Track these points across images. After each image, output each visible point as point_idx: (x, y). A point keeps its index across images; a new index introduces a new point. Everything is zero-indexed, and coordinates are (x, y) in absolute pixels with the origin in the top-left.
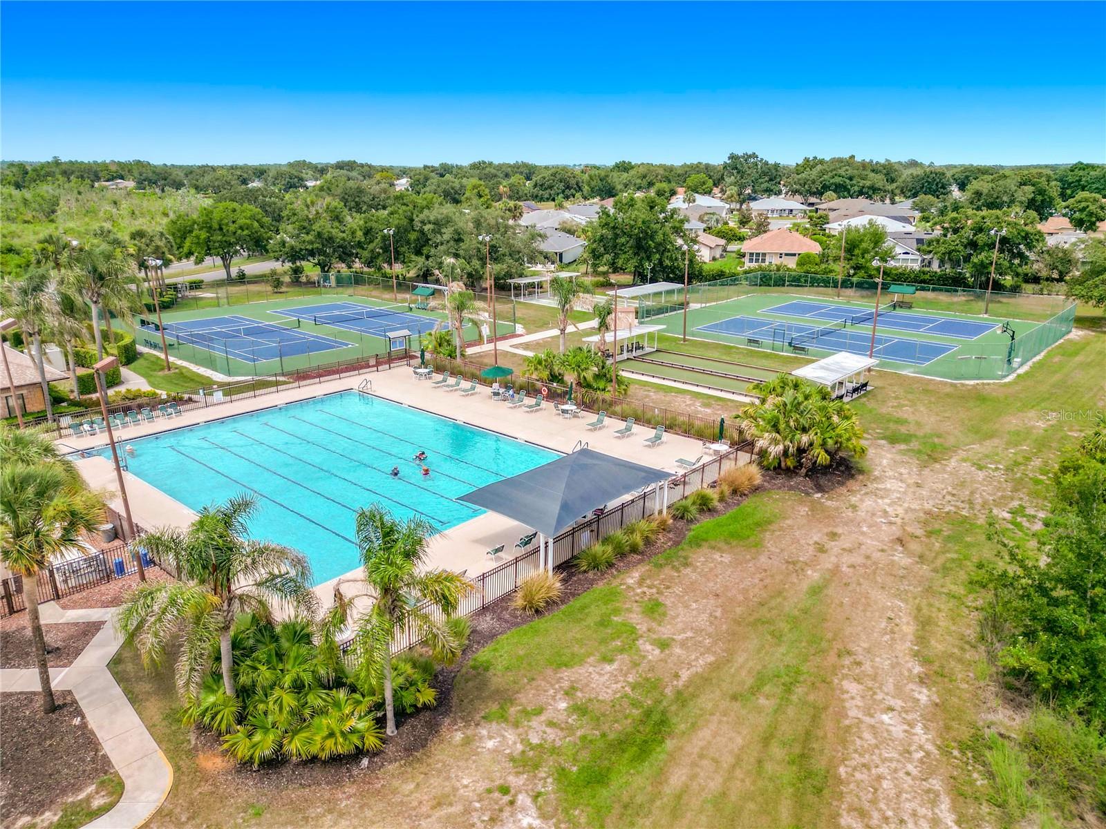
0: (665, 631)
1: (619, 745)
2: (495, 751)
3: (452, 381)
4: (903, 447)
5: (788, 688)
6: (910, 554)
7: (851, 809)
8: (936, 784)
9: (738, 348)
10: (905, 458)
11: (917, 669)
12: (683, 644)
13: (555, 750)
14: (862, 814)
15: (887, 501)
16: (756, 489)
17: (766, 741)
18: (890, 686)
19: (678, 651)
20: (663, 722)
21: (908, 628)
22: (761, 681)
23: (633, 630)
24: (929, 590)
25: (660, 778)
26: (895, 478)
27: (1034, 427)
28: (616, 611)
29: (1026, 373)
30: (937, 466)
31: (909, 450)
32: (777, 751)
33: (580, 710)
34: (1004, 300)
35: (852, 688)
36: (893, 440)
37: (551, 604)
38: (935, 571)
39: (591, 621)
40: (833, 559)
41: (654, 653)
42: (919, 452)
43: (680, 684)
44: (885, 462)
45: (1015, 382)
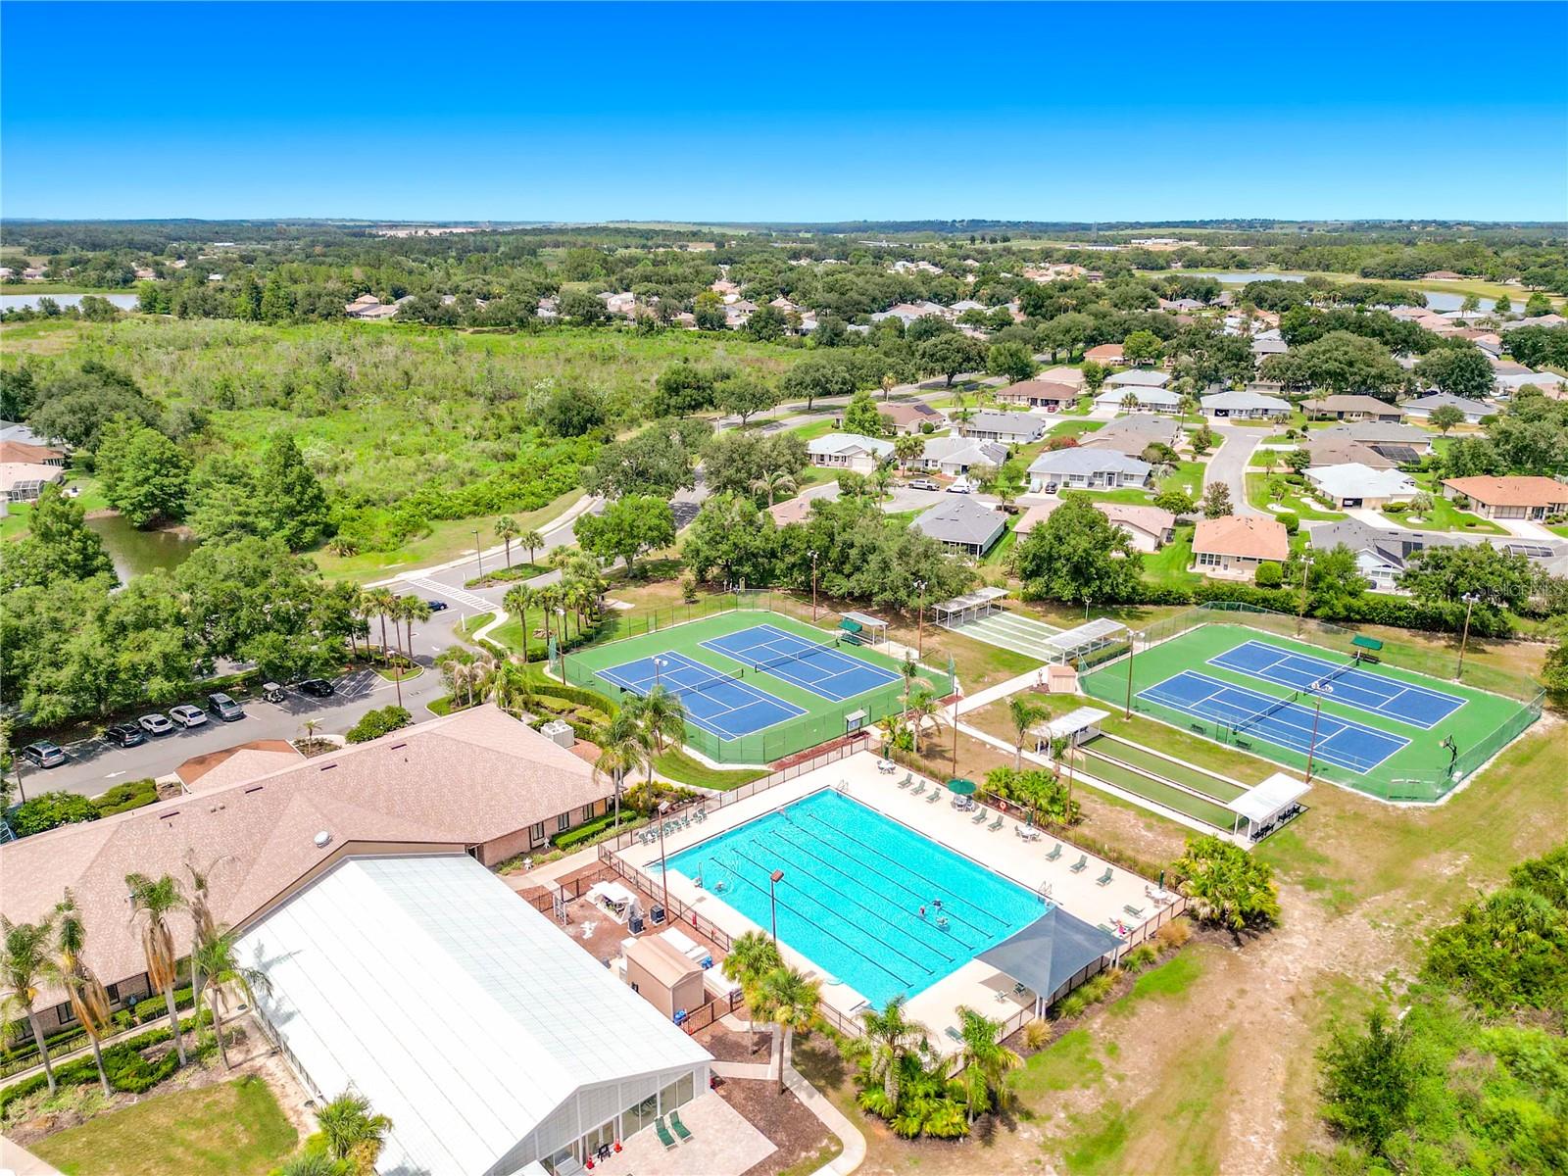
0: (1121, 1069)
1: (1098, 1142)
2: (1029, 1140)
3: (917, 778)
4: (1316, 895)
5: (1197, 1114)
6: (1297, 1013)
9: (1181, 734)
10: (1315, 910)
11: (1280, 1108)
12: (1133, 1079)
13: (1061, 1142)
15: (1290, 957)
16: (1187, 942)
17: (1181, 1147)
18: (1259, 1119)
19: (1129, 1083)
20: (1122, 1130)
21: (1281, 1077)
22: (1181, 1108)
23: (1099, 1065)
24: (1303, 1047)
25: (1121, 1163)
26: (1301, 933)
27: (1440, 876)
28: (1088, 1050)
29: (1464, 793)
30: (1340, 921)
31: (1321, 900)
32: (1187, 1153)
33: (1074, 1119)
34: (1488, 648)
35: (1236, 1117)
36: (1311, 884)
37: (1046, 1042)
38: (1312, 1030)
39: (1073, 1057)
40: (1239, 1015)
41: (1114, 1084)
42: (1330, 902)
43: (1131, 1106)
44: (1296, 914)
45: (1447, 807)
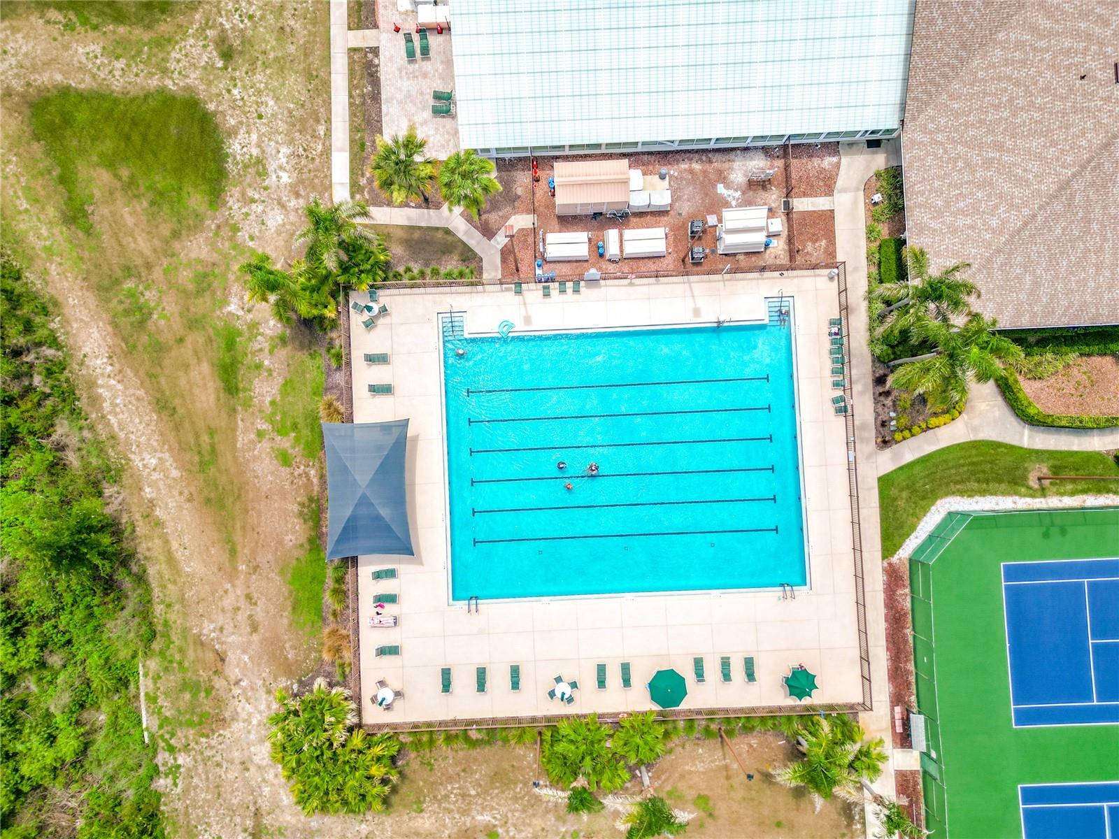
0: (265, 445)
1: (234, 365)
2: (267, 321)
5: (201, 455)
7: (143, 399)
8: (122, 435)
11: (158, 512)
13: (250, 339)
14: (138, 399)
17: (189, 413)
19: (253, 436)
20: (229, 389)
21: (175, 547)
22: (213, 451)
23: (281, 433)
24: (182, 600)
25: (211, 363)
32: (183, 411)
33: (258, 367)
38: (189, 631)
40: (239, 592)
41: (260, 425)
